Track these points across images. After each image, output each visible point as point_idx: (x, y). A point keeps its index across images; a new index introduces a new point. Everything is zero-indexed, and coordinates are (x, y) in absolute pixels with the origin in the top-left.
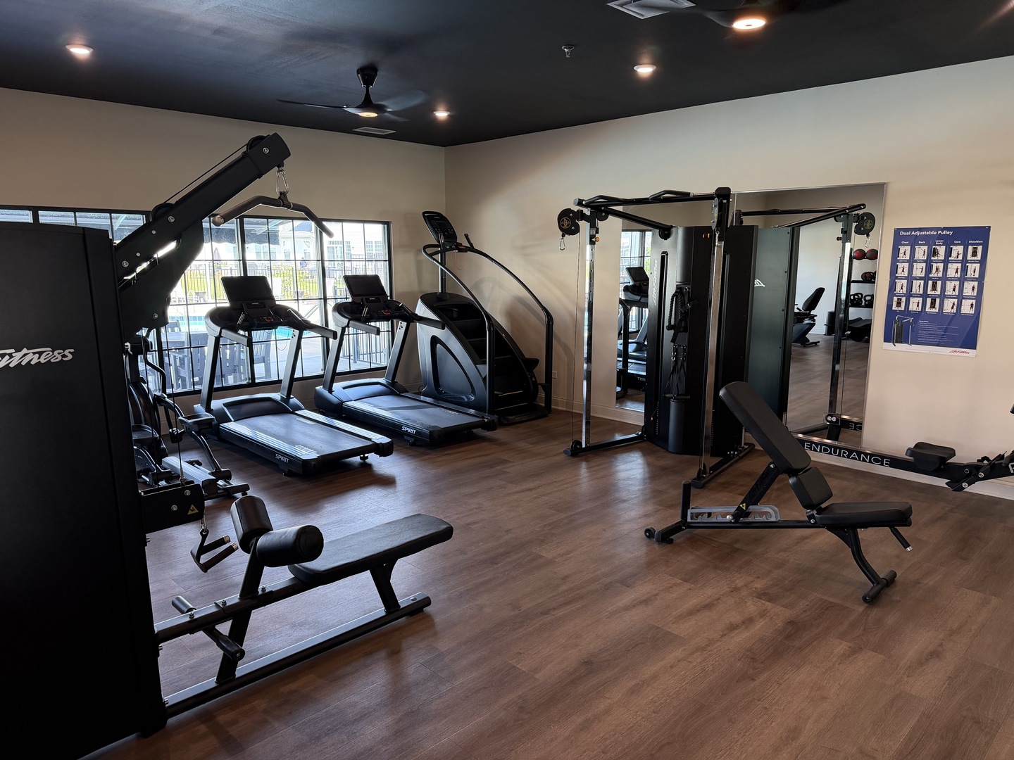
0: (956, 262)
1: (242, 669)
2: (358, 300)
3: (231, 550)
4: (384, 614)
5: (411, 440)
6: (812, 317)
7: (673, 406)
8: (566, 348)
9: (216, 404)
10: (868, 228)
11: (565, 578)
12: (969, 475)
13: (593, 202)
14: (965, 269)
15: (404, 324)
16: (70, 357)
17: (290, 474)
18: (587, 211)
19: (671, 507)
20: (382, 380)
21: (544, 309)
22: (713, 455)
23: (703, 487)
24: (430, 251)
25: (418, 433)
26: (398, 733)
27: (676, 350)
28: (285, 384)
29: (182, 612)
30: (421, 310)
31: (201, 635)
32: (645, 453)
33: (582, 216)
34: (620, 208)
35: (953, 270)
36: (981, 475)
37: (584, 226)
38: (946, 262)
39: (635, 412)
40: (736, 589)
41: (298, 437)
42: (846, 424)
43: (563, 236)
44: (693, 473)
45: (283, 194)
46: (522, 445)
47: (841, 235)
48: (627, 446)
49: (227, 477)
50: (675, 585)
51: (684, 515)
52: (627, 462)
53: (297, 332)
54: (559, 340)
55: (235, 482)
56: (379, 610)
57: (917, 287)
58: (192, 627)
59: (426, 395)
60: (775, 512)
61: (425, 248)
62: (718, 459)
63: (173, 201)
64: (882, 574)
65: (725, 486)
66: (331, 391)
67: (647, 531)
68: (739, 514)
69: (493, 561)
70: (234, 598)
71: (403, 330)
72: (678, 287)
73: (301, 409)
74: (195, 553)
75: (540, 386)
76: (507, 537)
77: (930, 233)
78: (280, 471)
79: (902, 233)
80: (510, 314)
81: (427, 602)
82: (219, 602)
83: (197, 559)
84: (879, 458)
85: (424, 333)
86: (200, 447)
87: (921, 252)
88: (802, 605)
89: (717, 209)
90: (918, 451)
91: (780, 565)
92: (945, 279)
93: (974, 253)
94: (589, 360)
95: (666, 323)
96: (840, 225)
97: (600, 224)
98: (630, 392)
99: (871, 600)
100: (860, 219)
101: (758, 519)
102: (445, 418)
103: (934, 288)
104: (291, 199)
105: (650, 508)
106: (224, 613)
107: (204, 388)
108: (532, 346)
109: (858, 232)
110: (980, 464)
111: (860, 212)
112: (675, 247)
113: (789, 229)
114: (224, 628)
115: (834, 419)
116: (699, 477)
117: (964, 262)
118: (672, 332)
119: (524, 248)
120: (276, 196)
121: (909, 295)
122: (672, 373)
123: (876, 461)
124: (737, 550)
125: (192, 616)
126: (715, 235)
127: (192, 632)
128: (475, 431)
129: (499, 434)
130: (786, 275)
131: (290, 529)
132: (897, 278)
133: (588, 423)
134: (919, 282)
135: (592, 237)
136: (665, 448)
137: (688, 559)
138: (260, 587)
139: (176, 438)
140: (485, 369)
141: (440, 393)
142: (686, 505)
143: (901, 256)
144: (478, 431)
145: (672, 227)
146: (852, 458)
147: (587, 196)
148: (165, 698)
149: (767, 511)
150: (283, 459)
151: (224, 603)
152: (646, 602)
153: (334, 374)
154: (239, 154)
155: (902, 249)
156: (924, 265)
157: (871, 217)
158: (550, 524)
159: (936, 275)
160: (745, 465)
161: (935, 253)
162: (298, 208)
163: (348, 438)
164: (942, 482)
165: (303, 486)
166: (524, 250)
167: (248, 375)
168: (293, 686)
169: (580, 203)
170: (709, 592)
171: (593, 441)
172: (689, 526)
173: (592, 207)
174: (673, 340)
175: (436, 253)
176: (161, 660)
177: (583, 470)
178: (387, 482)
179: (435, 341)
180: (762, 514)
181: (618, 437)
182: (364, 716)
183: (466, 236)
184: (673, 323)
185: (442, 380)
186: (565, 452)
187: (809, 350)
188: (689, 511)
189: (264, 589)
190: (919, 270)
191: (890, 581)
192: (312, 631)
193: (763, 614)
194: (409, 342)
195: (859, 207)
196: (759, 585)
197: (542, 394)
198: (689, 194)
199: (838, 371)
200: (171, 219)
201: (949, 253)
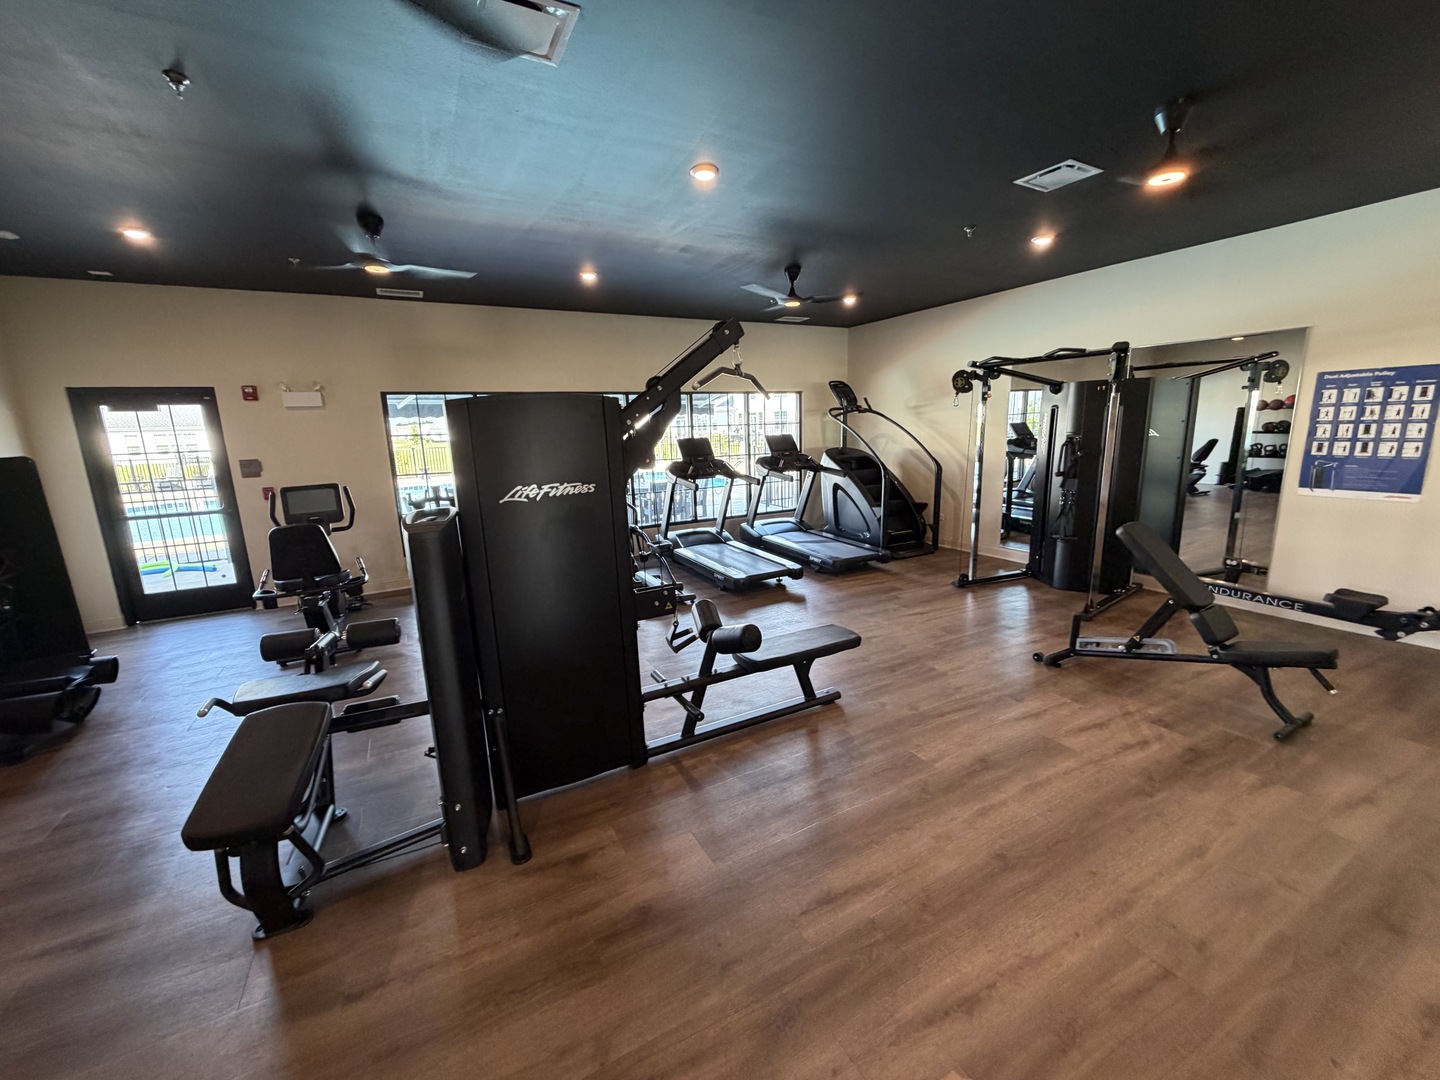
0: (1398, 403)
1: (700, 728)
2: (776, 454)
3: (693, 639)
4: (803, 700)
5: (817, 568)
6: (1203, 468)
7: (1060, 546)
8: (953, 494)
9: (672, 534)
10: (1280, 375)
11: (958, 689)
12: (1406, 625)
13: (986, 363)
14: (1409, 411)
15: (812, 473)
16: (593, 490)
17: (724, 589)
18: (980, 372)
19: (1059, 636)
20: (792, 519)
21: (934, 459)
22: (1100, 593)
23: (1089, 620)
24: (835, 412)
25: (823, 562)
26: (819, 795)
27: (1064, 495)
28: (720, 521)
29: (658, 682)
30: (826, 461)
31: (672, 700)
32: (1029, 588)
33: (976, 376)
34: (1010, 367)
35: (1391, 412)
36: (1425, 625)
37: (977, 384)
38: (1384, 404)
39: (1019, 553)
40: (1128, 714)
41: (727, 560)
42: (1248, 568)
43: (957, 394)
44: (1079, 608)
45: (738, 366)
46: (915, 576)
47: (1247, 384)
48: (1012, 580)
49: (680, 588)
50: (1065, 703)
51: (1073, 644)
52: (1012, 595)
53: (730, 480)
54: (947, 488)
55: (685, 593)
56: (800, 698)
57: (1344, 431)
58: (666, 693)
59: (827, 531)
60: (1171, 645)
61: (831, 410)
62: (1104, 596)
63: (661, 375)
64: (1297, 713)
65: (1112, 621)
66: (752, 527)
67: (1036, 655)
68: (1133, 645)
69: (893, 669)
70: (695, 675)
71: (811, 478)
72: (1068, 437)
73: (730, 540)
74: (669, 638)
75: (928, 528)
76: (903, 651)
77: (1364, 375)
78: (717, 587)
79: (1327, 377)
80: (902, 466)
81: (838, 696)
82: (685, 677)
83: (670, 643)
84: (1290, 603)
85: (827, 481)
86: (661, 566)
87: (1351, 395)
88: (1203, 734)
89: (1114, 363)
90: (1339, 596)
91: (1175, 696)
92: (1381, 422)
93: (1424, 393)
94: (978, 505)
95: (1055, 470)
96: (1248, 374)
97: (992, 382)
98: (1013, 534)
99: (1283, 738)
100: (1270, 367)
101: (1153, 651)
102: (845, 551)
103: (1367, 430)
104: (744, 370)
105: (1036, 636)
106: (688, 685)
107: (663, 523)
108: (923, 492)
109: (1268, 379)
110: (1422, 613)
111: (1271, 360)
112: (1067, 402)
113: (1188, 380)
114: (688, 696)
115: (1234, 563)
116: (1086, 611)
117: (1409, 405)
118: (1061, 479)
119: (916, 407)
120: (733, 367)
121: (1334, 439)
122: (1059, 516)
123: (1285, 605)
124: (1127, 679)
125: (666, 685)
126: (1111, 387)
127: (666, 696)
128: (870, 562)
129: (890, 566)
130: (1183, 425)
131: (737, 626)
132: (1318, 422)
133: (975, 560)
134: (1346, 426)
135: (984, 394)
136: (1050, 584)
137: (1077, 683)
138: (713, 669)
139: (644, 559)
140: (880, 511)
141: (840, 530)
142: (1075, 635)
143: (1325, 400)
144: (873, 563)
145: (1063, 382)
146: (1257, 601)
147: (980, 359)
148: (647, 743)
149: (1164, 644)
150: (720, 577)
151: (688, 678)
152: (1037, 715)
153: (756, 514)
154: (707, 337)
155: (1326, 393)
156: (1355, 408)
157: (1285, 365)
158: (940, 644)
159: (1370, 418)
160: (1135, 603)
161: (1370, 395)
162: (748, 376)
163: (766, 564)
164: (1370, 631)
165: (735, 599)
166: (916, 410)
167: (691, 513)
168: (737, 746)
169: (974, 365)
170: (1098, 714)
171: (980, 575)
172: (1078, 653)
173: (985, 368)
174: (1062, 486)
175: (840, 414)
176: (645, 714)
177: (969, 599)
178: (799, 600)
179: (836, 487)
180: (1157, 646)
181: (1002, 573)
182: (790, 777)
183: (866, 400)
184: (1062, 470)
185: (842, 521)
186: (953, 583)
187: (1197, 499)
188: (1079, 640)
189: (716, 671)
190: (1348, 413)
191: (1306, 722)
192: (749, 708)
193: (1160, 738)
194: (815, 488)
195: (1270, 355)
196: (1152, 711)
197: (930, 534)
198: (1084, 350)
199: (1238, 520)
200: (660, 388)
201: (1388, 394)
